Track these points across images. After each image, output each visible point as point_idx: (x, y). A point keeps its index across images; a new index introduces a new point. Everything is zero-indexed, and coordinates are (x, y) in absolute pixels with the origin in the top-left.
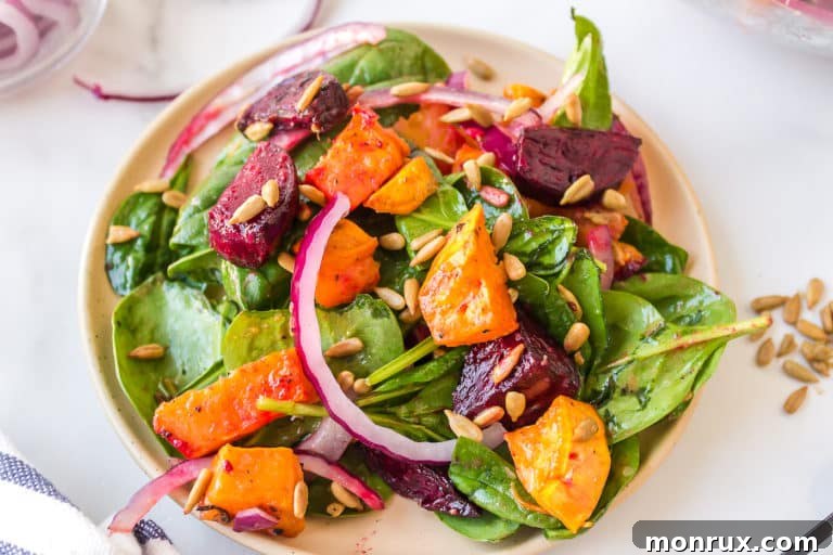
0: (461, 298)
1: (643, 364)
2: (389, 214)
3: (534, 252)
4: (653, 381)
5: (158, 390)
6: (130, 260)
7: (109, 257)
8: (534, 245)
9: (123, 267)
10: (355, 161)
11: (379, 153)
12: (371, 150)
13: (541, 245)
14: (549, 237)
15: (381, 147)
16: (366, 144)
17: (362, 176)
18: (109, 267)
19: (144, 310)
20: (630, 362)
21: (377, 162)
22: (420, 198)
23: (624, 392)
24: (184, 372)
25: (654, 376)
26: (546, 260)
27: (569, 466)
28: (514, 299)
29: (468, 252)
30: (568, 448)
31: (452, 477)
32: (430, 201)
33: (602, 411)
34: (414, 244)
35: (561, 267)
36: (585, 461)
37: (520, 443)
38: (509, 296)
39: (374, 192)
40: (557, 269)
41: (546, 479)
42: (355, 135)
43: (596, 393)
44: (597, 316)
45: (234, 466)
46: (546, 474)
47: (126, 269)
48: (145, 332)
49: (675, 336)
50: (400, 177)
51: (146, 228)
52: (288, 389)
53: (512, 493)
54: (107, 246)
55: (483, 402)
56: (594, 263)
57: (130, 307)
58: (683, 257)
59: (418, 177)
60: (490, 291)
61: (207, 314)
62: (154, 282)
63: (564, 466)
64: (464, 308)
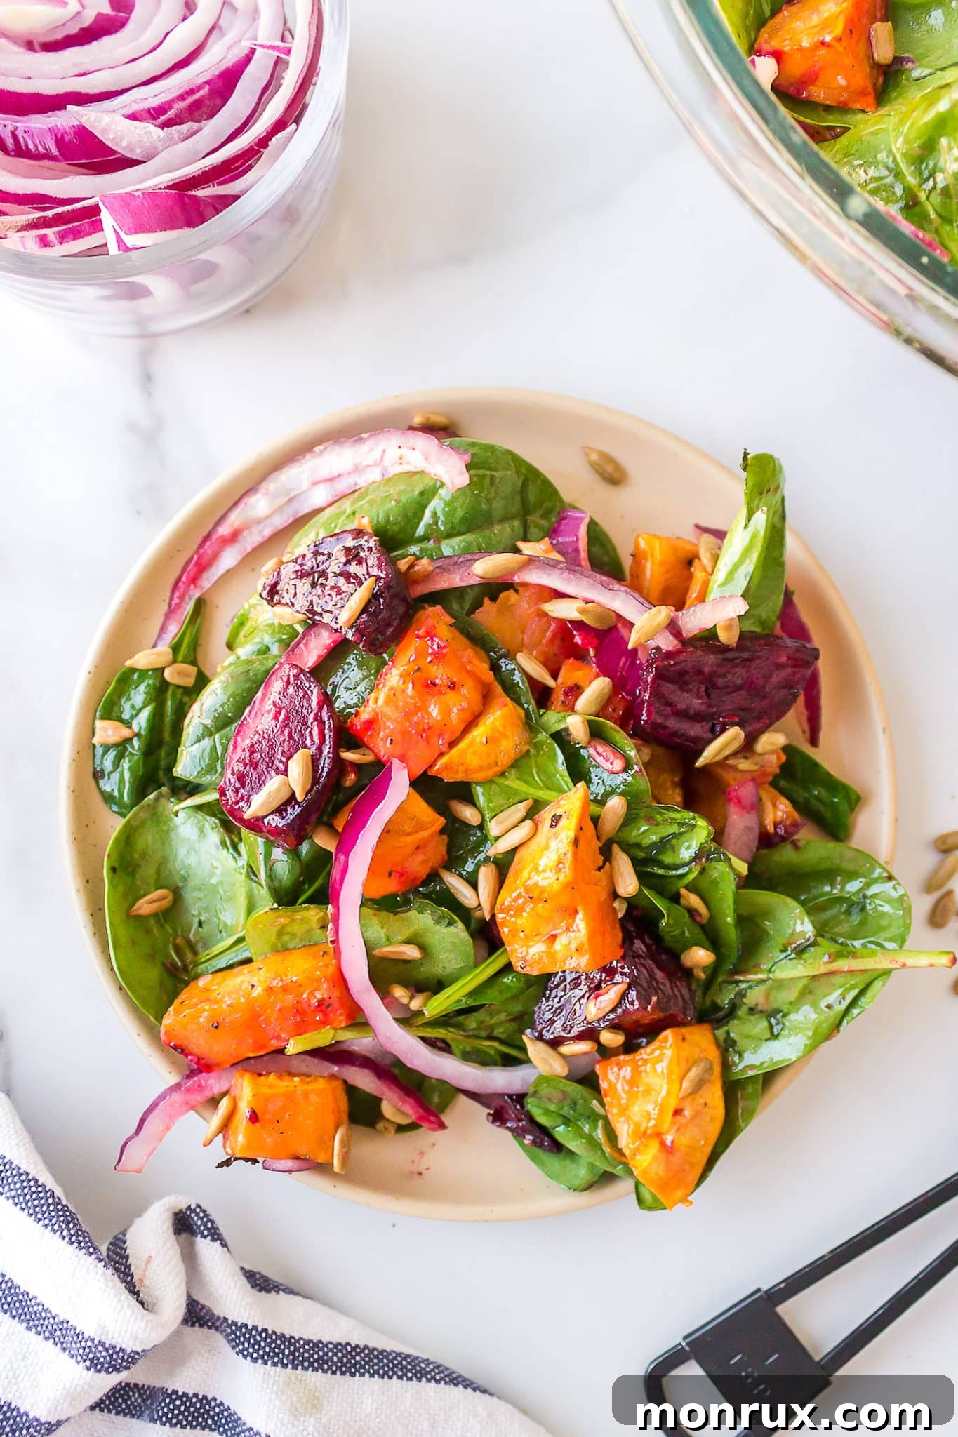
0: (551, 926)
1: (780, 984)
2: (462, 782)
3: (654, 845)
4: (791, 1003)
5: (168, 955)
6: (126, 764)
7: (98, 761)
8: (654, 838)
9: (116, 776)
10: (418, 709)
11: (451, 697)
12: (440, 693)
13: (662, 839)
14: (674, 829)
15: (453, 689)
16: (434, 684)
17: (426, 732)
18: (98, 775)
19: (147, 839)
20: (763, 981)
21: (446, 712)
22: (505, 761)
23: (752, 1010)
24: (200, 924)
25: (792, 998)
26: (668, 859)
27: (672, 1123)
28: (620, 915)
29: (562, 877)
30: (673, 1104)
31: (529, 1107)
32: (518, 763)
33: (720, 1033)
34: (494, 828)
35: (687, 868)
36: (694, 1117)
37: (614, 1076)
38: (614, 911)
39: (442, 754)
40: (680, 872)
41: (643, 1136)
42: (419, 669)
43: (716, 1008)
44: (727, 923)
45: (259, 1115)
46: (642, 1129)
47: (120, 780)
48: (148, 871)
49: (826, 958)
50: (479, 733)
51: (142, 722)
52: (325, 1014)
53: (600, 1134)
54: (94, 746)
55: (572, 1035)
56: (731, 866)
57: (128, 838)
58: (853, 797)
59: (504, 735)
60: (588, 923)
61: (226, 855)
62: (157, 799)
63: (666, 1125)
64: (553, 938)
